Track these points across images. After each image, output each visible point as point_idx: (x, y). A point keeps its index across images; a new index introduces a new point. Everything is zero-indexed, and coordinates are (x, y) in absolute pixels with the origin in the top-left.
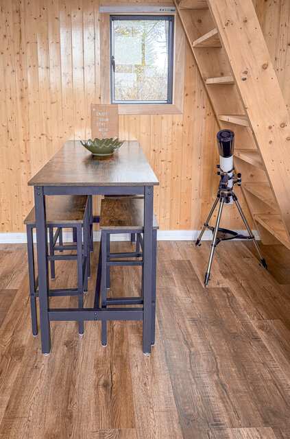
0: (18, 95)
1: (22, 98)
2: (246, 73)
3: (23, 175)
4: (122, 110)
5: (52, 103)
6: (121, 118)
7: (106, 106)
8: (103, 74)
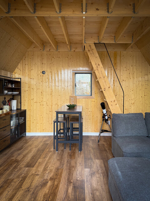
0: (50, 93)
1: (51, 94)
2: (105, 89)
3: (50, 115)
4: (78, 97)
5: (59, 96)
6: (78, 99)
7: (74, 96)
8: (73, 88)
